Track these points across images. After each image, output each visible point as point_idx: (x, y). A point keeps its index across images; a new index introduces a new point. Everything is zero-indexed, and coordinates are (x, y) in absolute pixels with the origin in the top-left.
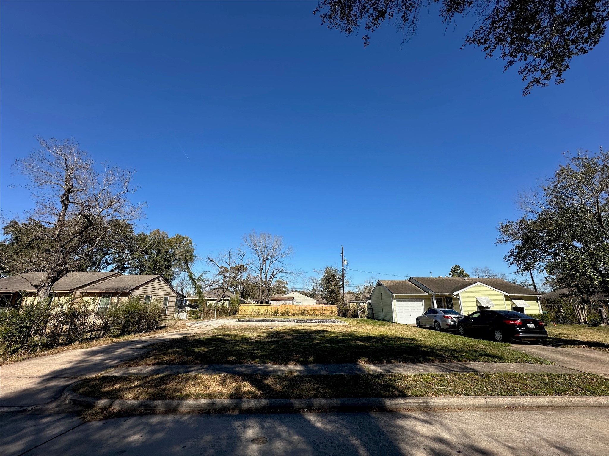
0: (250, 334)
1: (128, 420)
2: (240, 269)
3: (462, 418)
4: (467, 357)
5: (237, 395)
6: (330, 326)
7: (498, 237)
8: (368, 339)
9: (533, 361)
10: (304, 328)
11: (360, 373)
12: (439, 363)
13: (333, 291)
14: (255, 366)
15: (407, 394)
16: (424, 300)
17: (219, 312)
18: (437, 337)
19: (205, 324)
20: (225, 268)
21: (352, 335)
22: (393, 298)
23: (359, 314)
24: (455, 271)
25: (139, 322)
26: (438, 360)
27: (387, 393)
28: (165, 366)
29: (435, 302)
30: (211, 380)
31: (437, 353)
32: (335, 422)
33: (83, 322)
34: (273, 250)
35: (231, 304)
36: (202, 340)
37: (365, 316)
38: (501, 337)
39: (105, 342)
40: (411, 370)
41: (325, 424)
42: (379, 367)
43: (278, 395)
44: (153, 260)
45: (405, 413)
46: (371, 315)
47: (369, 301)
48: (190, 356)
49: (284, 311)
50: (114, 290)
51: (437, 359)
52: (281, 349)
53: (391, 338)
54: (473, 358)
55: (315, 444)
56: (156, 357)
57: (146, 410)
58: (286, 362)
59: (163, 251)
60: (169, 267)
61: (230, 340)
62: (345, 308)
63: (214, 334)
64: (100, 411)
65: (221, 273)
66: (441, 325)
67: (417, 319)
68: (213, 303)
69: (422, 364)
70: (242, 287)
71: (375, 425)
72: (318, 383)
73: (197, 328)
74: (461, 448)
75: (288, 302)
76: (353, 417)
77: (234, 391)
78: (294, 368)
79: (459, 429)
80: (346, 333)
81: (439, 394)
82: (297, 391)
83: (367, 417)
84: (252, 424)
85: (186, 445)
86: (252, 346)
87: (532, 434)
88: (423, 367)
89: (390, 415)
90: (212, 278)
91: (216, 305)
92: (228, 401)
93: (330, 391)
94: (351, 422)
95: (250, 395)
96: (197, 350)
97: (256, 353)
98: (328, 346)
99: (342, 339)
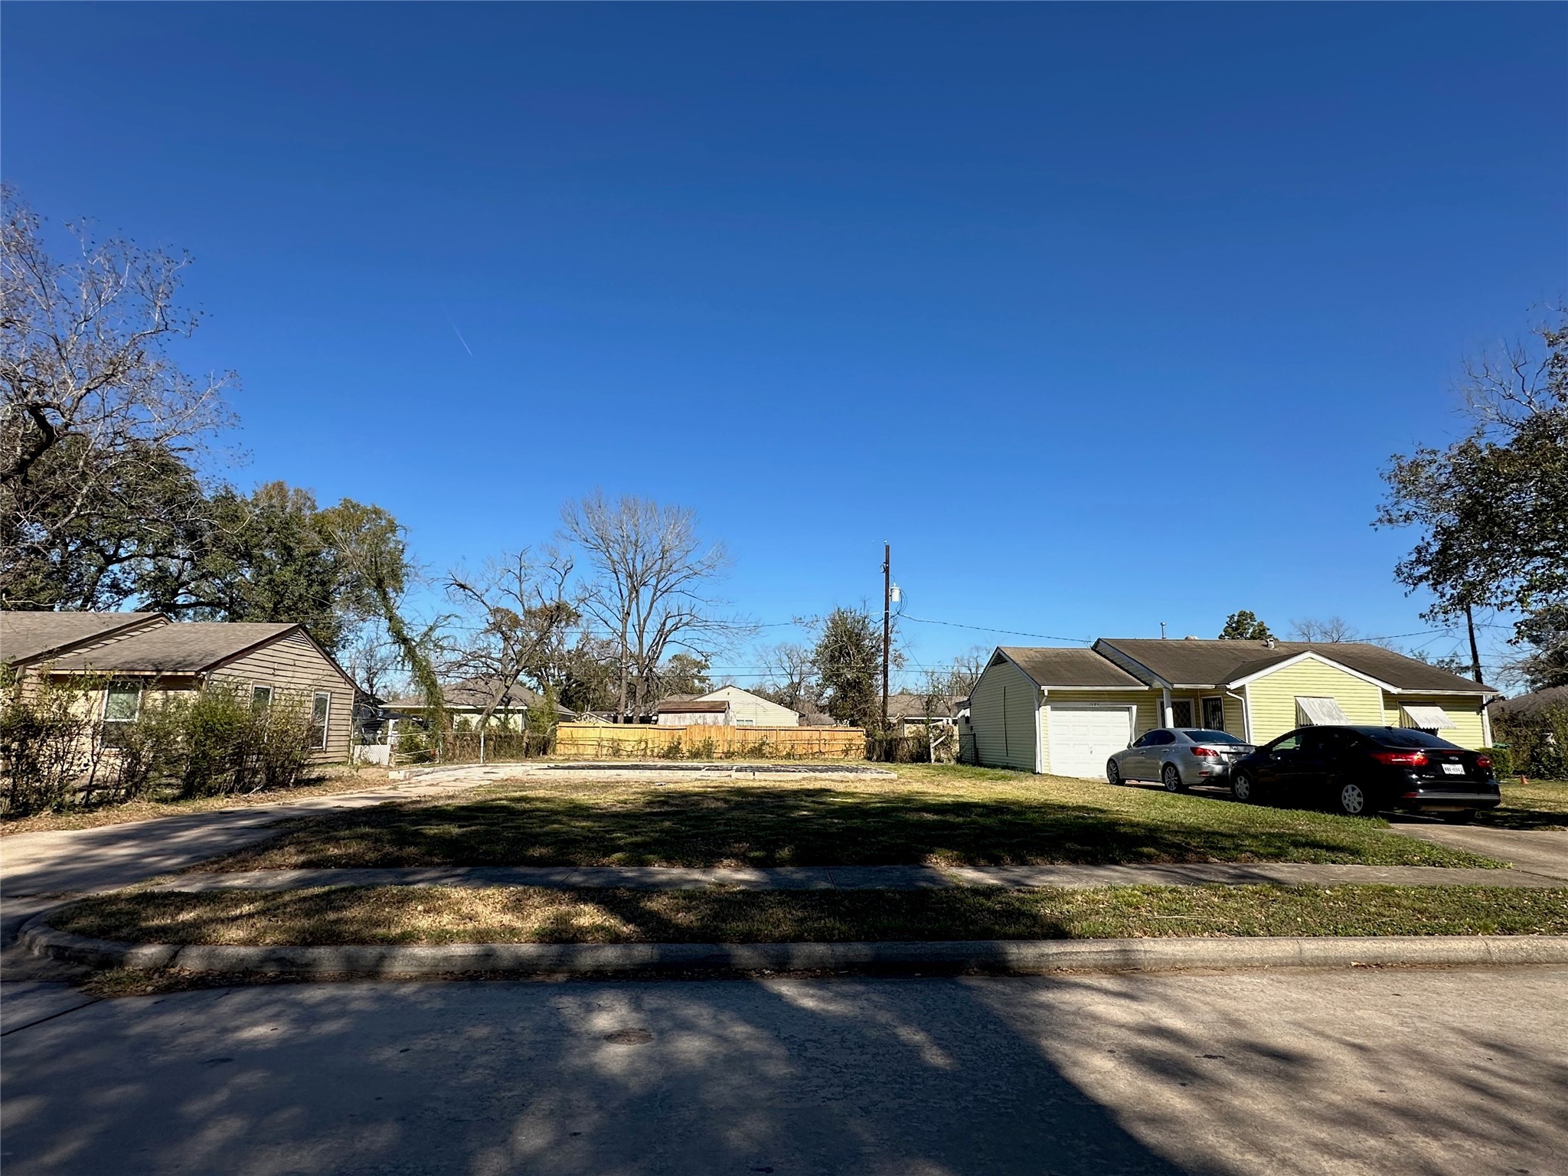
0: (594, 797)
1: (229, 996)
2: (558, 614)
3: (1226, 988)
4: (1253, 848)
5: (560, 934)
6: (842, 781)
7: (1383, 502)
8: (962, 808)
9: (1447, 860)
10: (763, 784)
11: (931, 885)
12: (1169, 865)
13: (855, 685)
14: (612, 872)
15: (1070, 932)
16: (1134, 708)
17: (492, 743)
18: (1168, 806)
19: (449, 776)
20: (507, 612)
21: (911, 800)
22: (1041, 700)
23: (932, 750)
24: (1237, 627)
25: (238, 758)
26: (1166, 857)
27: (1012, 930)
28: (333, 870)
29: (1169, 712)
30: (477, 901)
31: (1165, 839)
32: (854, 997)
33: (57, 752)
34: (663, 552)
35: (531, 719)
36: (444, 810)
37: (951, 758)
38: (1359, 803)
39: (138, 813)
40: (1085, 879)
41: (822, 999)
42: (988, 873)
43: (683, 934)
44: (271, 581)
45: (1061, 976)
46: (969, 754)
47: (967, 713)
48: (410, 846)
49: (699, 745)
50: (150, 667)
51: (1162, 855)
52: (689, 831)
53: (1030, 807)
54: (1272, 850)
55: (793, 1043)
56: (303, 847)
57: (282, 973)
58: (709, 861)
59: (299, 552)
60: (323, 603)
61: (533, 811)
62: (892, 735)
63: (479, 798)
64: (141, 974)
65: (496, 627)
66: (1182, 777)
67: (1111, 761)
68: (475, 719)
69: (1118, 868)
70: (564, 673)
71: (971, 1003)
72: (804, 907)
73: (423, 784)
74: (1219, 1050)
75: (710, 717)
76: (908, 986)
77: (548, 925)
78: (734, 875)
79: (1215, 1010)
80: (892, 795)
81: (1163, 933)
82: (741, 926)
83: (949, 986)
84: (607, 1002)
85: (412, 1047)
86: (601, 824)
87: (1422, 1018)
88: (1121, 872)
89: (1017, 983)
90: (464, 642)
91: (483, 726)
92: (531, 949)
93: (838, 925)
94: (901, 997)
95: (599, 936)
96: (432, 830)
97: (612, 839)
98: (836, 824)
99: (879, 808)
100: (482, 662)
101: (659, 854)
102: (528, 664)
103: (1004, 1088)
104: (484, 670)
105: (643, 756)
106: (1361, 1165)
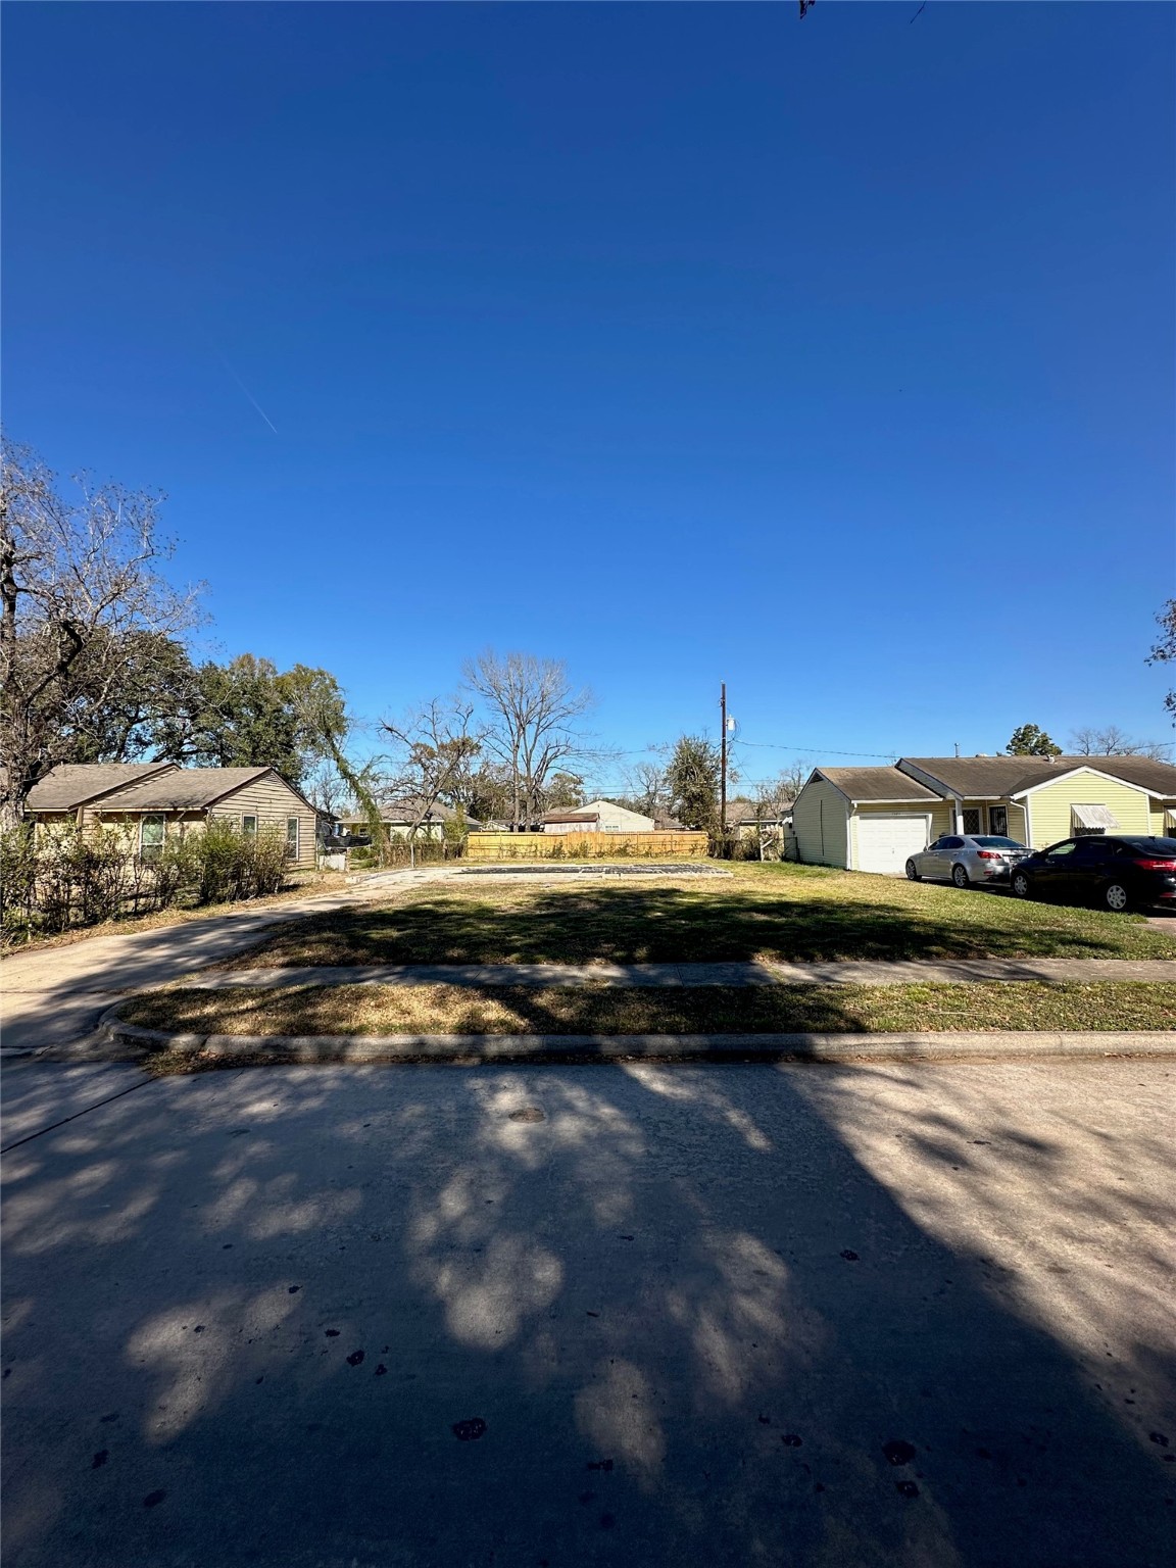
0: (497, 900)
1: (243, 1075)
2: (462, 748)
3: (996, 1076)
4: (1026, 947)
5: (473, 1027)
6: (689, 881)
10: (627, 884)
11: (758, 982)
12: (953, 961)
13: (699, 798)
14: (512, 969)
15: (869, 1027)
16: (930, 816)
17: (419, 851)
18: (956, 903)
19: (390, 880)
20: (426, 747)
21: (743, 899)
22: (851, 811)
23: (762, 851)
24: (1021, 741)
25: (237, 876)
26: (953, 955)
27: (819, 1025)
28: (309, 968)
29: (960, 819)
30: (414, 997)
31: (951, 938)
32: (697, 1082)
33: (111, 878)
34: (543, 697)
35: (448, 831)
36: (387, 914)
37: (777, 857)
38: (1122, 901)
39: (169, 920)
40: (883, 975)
41: (673, 1084)
42: (804, 969)
43: (564, 1028)
44: (249, 732)
45: (861, 1065)
46: (793, 853)
47: (790, 820)
48: (362, 949)
49: (576, 847)
50: (169, 805)
51: (949, 952)
52: (569, 932)
53: (840, 906)
54: (1043, 948)
55: (649, 1124)
56: (285, 949)
57: (279, 1056)
58: (583, 960)
59: (267, 708)
60: (288, 747)
61: (451, 914)
62: (729, 837)
63: (411, 902)
64: (183, 1057)
65: (417, 760)
66: (970, 875)
67: (909, 860)
68: (405, 831)
69: (911, 964)
70: (471, 792)
71: (788, 1089)
72: (658, 1003)
73: (371, 887)
74: (985, 1135)
75: (584, 826)
76: (739, 1072)
77: (464, 1020)
78: (601, 972)
79: (986, 1098)
80: (728, 895)
81: (945, 1027)
82: (610, 1020)
84: (510, 1084)
85: (372, 1123)
86: (502, 927)
87: (1161, 1109)
88: (914, 969)
89: (824, 1070)
90: (395, 773)
91: (413, 836)
92: (453, 1039)
93: (684, 1019)
94: (733, 1082)
95: (503, 1028)
96: (375, 935)
97: (511, 941)
98: (684, 925)
99: (717, 908)
100: (408, 787)
101: (547, 954)
102: (444, 787)
103: (812, 1169)
104: (411, 793)
105: (534, 859)
106: (1097, 1249)
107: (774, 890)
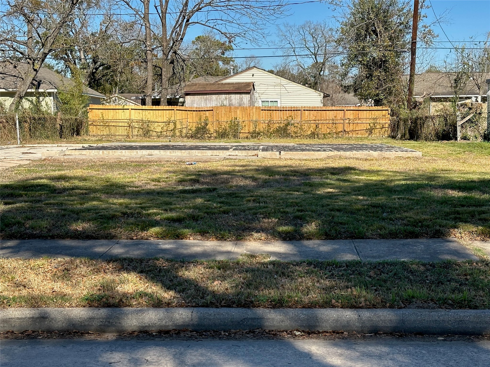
0: (129, 176)
5: (107, 300)
6: (366, 160)
10: (289, 163)
11: (455, 258)
13: (381, 63)
14: (150, 244)
17: (26, 125)
21: (435, 177)
23: (459, 129)
30: (29, 270)
43: (219, 300)
49: (225, 125)
52: (221, 207)
58: (238, 235)
61: (73, 189)
62: (417, 113)
63: (20, 177)
65: (19, 10)
68: (8, 102)
70: (90, 56)
72: (331, 277)
75: (235, 98)
76: (431, 348)
77: (95, 292)
80: (416, 173)
82: (273, 293)
83: (472, 349)
84: (154, 357)
86: (138, 201)
91: (17, 108)
92: (83, 313)
93: (364, 293)
94: (425, 358)
95: (143, 301)
97: (149, 215)
98: (361, 200)
99: (403, 185)
100: (9, 46)
102: (54, 47)
104: (12, 53)
105: (172, 136)
107: (474, 169)
